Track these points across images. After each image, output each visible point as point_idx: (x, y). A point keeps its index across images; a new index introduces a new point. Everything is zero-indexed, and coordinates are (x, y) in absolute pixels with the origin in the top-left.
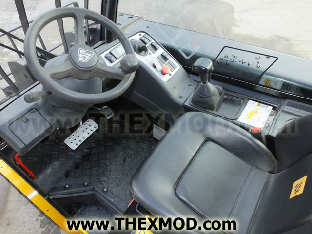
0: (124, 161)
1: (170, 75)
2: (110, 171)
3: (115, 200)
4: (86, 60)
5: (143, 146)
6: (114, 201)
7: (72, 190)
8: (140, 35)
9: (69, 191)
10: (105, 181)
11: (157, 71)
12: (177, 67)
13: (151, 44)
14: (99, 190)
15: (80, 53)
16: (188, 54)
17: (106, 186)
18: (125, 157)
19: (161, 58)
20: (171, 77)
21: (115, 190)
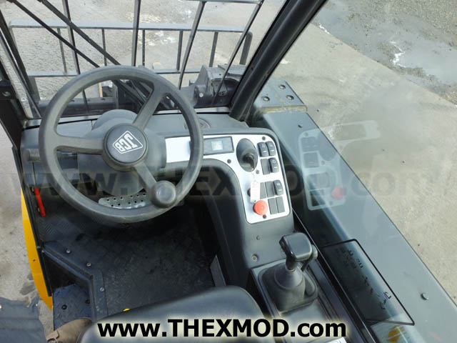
0: (152, 271)
1: (264, 217)
2: (126, 270)
3: (101, 312)
4: (124, 150)
5: (189, 269)
6: (99, 312)
7: (70, 261)
8: (264, 138)
9: (66, 259)
10: (110, 278)
11: (249, 200)
12: (283, 211)
13: (269, 160)
14: (95, 284)
15: (123, 138)
16: (315, 203)
17: (106, 286)
18: (156, 267)
19: (269, 187)
20: (263, 220)
21: (111, 299)
